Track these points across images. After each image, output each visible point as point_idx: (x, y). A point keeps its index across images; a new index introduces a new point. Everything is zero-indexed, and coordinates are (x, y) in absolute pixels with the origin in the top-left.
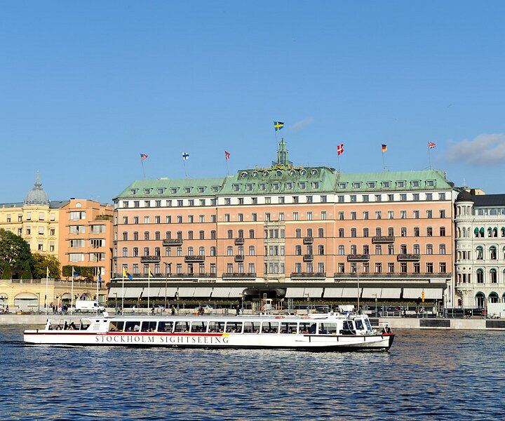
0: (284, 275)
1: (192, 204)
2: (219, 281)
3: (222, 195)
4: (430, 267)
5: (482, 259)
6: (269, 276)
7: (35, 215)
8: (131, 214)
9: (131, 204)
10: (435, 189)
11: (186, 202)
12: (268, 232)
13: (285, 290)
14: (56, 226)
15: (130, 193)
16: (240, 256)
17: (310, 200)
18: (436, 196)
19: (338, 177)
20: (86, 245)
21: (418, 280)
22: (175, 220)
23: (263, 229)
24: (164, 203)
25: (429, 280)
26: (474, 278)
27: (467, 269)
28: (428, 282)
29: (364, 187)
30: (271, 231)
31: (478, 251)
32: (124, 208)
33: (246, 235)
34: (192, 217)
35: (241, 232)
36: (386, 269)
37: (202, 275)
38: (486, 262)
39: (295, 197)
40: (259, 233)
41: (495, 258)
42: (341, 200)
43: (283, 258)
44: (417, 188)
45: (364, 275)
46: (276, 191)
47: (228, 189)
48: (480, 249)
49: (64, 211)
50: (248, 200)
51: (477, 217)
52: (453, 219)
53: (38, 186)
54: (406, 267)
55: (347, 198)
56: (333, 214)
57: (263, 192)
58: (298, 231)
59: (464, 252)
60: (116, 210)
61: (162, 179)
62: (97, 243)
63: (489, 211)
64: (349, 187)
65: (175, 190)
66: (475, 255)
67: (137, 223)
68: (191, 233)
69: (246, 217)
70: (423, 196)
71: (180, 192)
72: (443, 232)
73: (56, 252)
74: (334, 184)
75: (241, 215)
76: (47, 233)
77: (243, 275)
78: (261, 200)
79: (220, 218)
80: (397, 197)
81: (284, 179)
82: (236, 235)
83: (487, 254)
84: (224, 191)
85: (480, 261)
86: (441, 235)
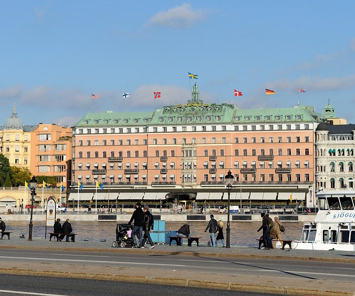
0: (196, 183)
1: (129, 132)
2: (149, 187)
3: (151, 125)
4: (299, 176)
5: (334, 171)
6: (185, 184)
7: (13, 137)
8: (85, 139)
9: (85, 131)
10: (302, 121)
11: (125, 130)
12: (185, 152)
13: (196, 194)
14: (29, 146)
15: (84, 123)
16: (165, 170)
17: (214, 130)
18: (302, 126)
19: (235, 112)
20: (51, 160)
21: (289, 186)
22: (117, 143)
23: (181, 149)
24: (109, 130)
25: (297, 186)
26: (329, 185)
27: (323, 178)
28: (296, 188)
29: (252, 119)
30: (187, 151)
31: (331, 166)
32: (80, 134)
33: (169, 154)
34: (130, 141)
35: (165, 152)
36: (268, 179)
37: (137, 184)
38: (337, 173)
39: (203, 127)
40: (178, 153)
41: (343, 171)
42: (237, 129)
43: (195, 171)
44: (289, 120)
45: (252, 183)
46: (190, 122)
47: (156, 120)
48: (333, 164)
49: (35, 134)
50: (170, 129)
51: (331, 142)
52: (314, 143)
53: (14, 115)
54: (282, 177)
55: (241, 127)
56: (231, 139)
57: (180, 123)
58: (206, 151)
59: (322, 167)
60: (74, 136)
61: (108, 112)
62: (60, 158)
63: (339, 137)
64: (242, 120)
65: (117, 121)
66: (328, 169)
67: (89, 145)
68: (129, 152)
69: (169, 141)
70: (293, 126)
71: (121, 123)
72: (307, 152)
73: (28, 165)
74: (231, 118)
75: (165, 140)
76: (22, 150)
77: (167, 183)
78: (179, 128)
79: (150, 141)
80: (276, 127)
81: (196, 113)
82: (161, 154)
83: (338, 168)
84: (153, 122)
85: (333, 173)
86: (306, 154)
